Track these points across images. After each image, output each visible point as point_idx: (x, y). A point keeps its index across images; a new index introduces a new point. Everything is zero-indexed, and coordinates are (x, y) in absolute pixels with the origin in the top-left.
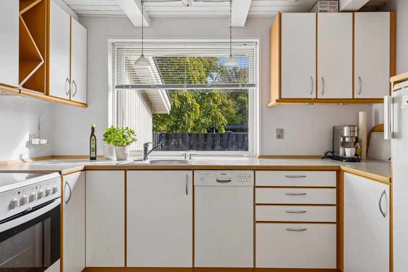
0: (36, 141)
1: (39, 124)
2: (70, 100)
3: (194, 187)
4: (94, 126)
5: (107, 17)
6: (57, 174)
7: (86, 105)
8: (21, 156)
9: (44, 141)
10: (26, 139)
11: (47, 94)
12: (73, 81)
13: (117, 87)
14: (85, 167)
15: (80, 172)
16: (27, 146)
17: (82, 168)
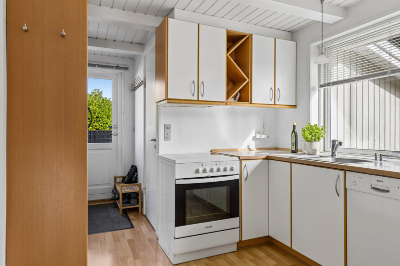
0: (258, 136)
1: (264, 123)
2: (275, 104)
3: (346, 190)
4: (295, 124)
5: (309, 25)
6: (237, 158)
7: (295, 106)
8: (248, 146)
9: (263, 136)
10: (253, 134)
11: (251, 103)
12: (278, 89)
13: (321, 86)
14: (267, 156)
15: (262, 160)
16: (253, 140)
17: (264, 157)
